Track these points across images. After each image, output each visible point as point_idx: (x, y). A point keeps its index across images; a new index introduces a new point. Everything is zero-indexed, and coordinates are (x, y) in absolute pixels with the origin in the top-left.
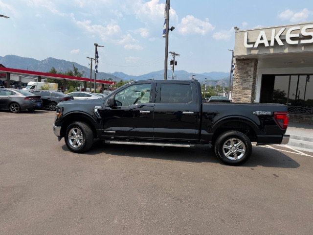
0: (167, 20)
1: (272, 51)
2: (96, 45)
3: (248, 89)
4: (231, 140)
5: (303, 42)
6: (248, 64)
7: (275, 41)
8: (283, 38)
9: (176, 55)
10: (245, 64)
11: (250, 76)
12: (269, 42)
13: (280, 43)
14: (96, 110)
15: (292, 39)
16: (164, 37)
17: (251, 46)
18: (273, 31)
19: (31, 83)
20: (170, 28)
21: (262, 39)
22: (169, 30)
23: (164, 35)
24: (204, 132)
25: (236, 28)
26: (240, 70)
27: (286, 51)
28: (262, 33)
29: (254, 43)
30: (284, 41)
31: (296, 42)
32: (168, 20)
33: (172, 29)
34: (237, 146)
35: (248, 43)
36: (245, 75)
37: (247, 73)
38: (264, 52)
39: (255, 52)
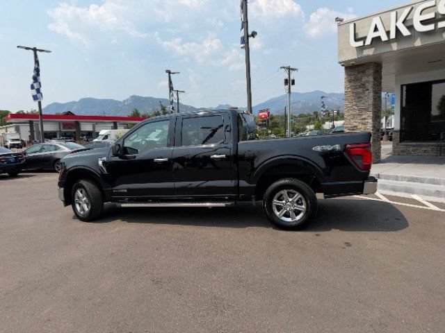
0: (245, 24)
1: (395, 47)
2: (169, 72)
3: (367, 110)
4: (284, 192)
5: (441, 25)
6: (363, 72)
7: (397, 31)
8: (409, 24)
9: (293, 69)
10: (359, 73)
11: (368, 90)
12: (388, 33)
13: (405, 32)
14: (100, 163)
15: (424, 22)
16: (242, 48)
17: (361, 43)
18: (393, 14)
19: (103, 132)
20: (250, 33)
21: (376, 29)
22: (248, 36)
23: (242, 45)
24: (243, 183)
25: (337, 19)
26: (353, 84)
27: (418, 43)
28: (376, 21)
29: (364, 39)
30: (410, 28)
31: (431, 27)
32: (247, 22)
33: (254, 34)
34: (292, 201)
35: (356, 40)
36: (360, 90)
37: (363, 85)
38: (383, 50)
39: (369, 53)
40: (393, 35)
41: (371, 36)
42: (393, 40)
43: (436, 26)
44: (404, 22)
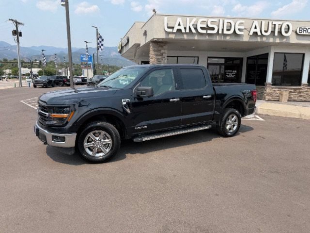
1: (185, 37)
4: (230, 116)
5: (209, 32)
6: (162, 46)
8: (195, 27)
9: (19, 23)
10: (159, 46)
11: (164, 57)
12: (185, 28)
15: (202, 28)
16: (62, 5)
17: (171, 30)
18: (188, 19)
21: (179, 25)
23: (63, 3)
25: (154, 11)
26: (156, 53)
27: (196, 38)
28: (179, 20)
29: (173, 28)
30: (196, 29)
31: (204, 32)
35: (168, 27)
36: (160, 57)
37: (161, 55)
38: (179, 37)
39: (172, 36)
40: (188, 31)
41: (177, 27)
42: (186, 33)
43: (207, 31)
44: (193, 25)
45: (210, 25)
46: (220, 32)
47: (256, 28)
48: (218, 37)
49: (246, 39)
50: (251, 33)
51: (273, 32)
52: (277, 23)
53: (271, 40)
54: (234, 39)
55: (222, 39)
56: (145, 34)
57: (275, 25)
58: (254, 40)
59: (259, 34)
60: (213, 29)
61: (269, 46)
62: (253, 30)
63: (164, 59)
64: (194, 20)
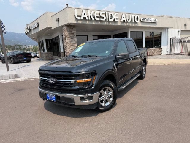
1: (88, 22)
8: (94, 16)
10: (71, 28)
12: (88, 17)
13: (93, 19)
15: (97, 17)
18: (89, 11)
25: (67, 5)
28: (84, 11)
31: (99, 19)
35: (78, 16)
36: (72, 36)
37: (73, 34)
38: (84, 22)
39: (80, 22)
40: (90, 19)
41: (83, 16)
42: (88, 20)
43: (100, 19)
44: (92, 15)
45: (102, 16)
46: (107, 20)
47: (124, 18)
48: (105, 22)
49: (119, 24)
50: (122, 21)
51: (132, 20)
52: (133, 16)
53: (131, 25)
54: (113, 24)
55: (108, 24)
56: (58, 20)
57: (132, 16)
58: (123, 24)
59: (126, 21)
60: (103, 18)
61: (127, 28)
62: (123, 19)
63: (74, 37)
64: (93, 12)
